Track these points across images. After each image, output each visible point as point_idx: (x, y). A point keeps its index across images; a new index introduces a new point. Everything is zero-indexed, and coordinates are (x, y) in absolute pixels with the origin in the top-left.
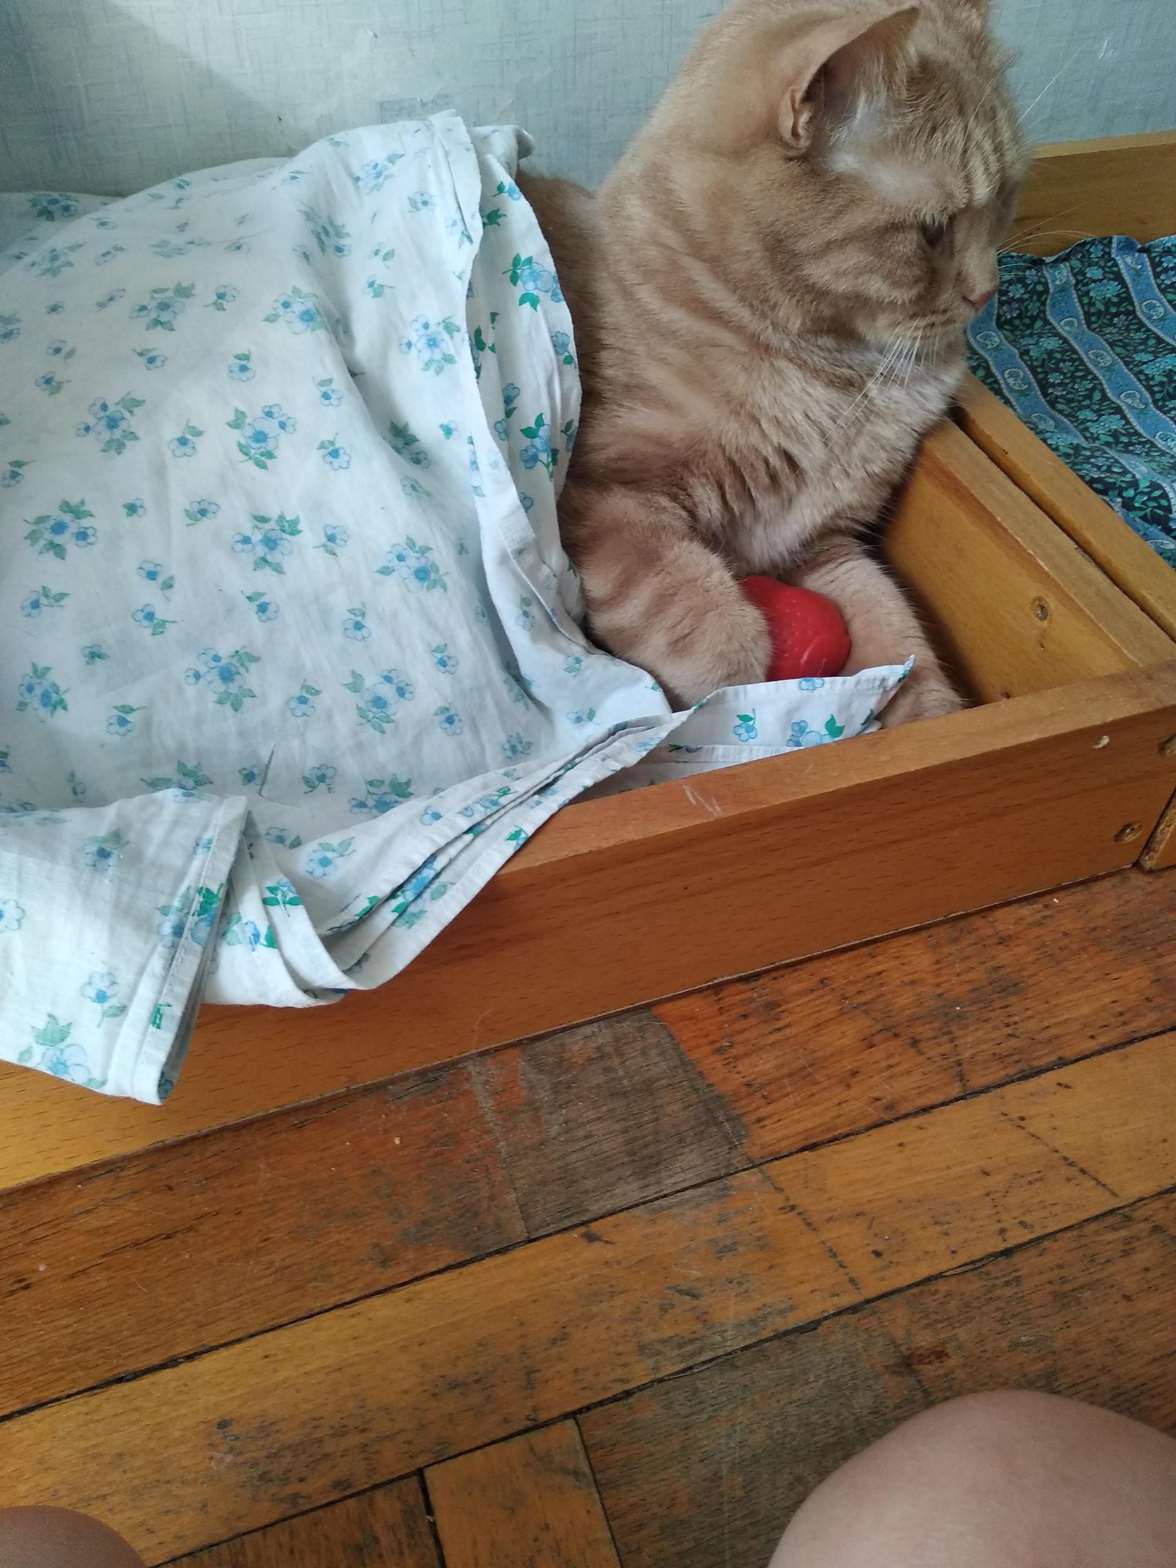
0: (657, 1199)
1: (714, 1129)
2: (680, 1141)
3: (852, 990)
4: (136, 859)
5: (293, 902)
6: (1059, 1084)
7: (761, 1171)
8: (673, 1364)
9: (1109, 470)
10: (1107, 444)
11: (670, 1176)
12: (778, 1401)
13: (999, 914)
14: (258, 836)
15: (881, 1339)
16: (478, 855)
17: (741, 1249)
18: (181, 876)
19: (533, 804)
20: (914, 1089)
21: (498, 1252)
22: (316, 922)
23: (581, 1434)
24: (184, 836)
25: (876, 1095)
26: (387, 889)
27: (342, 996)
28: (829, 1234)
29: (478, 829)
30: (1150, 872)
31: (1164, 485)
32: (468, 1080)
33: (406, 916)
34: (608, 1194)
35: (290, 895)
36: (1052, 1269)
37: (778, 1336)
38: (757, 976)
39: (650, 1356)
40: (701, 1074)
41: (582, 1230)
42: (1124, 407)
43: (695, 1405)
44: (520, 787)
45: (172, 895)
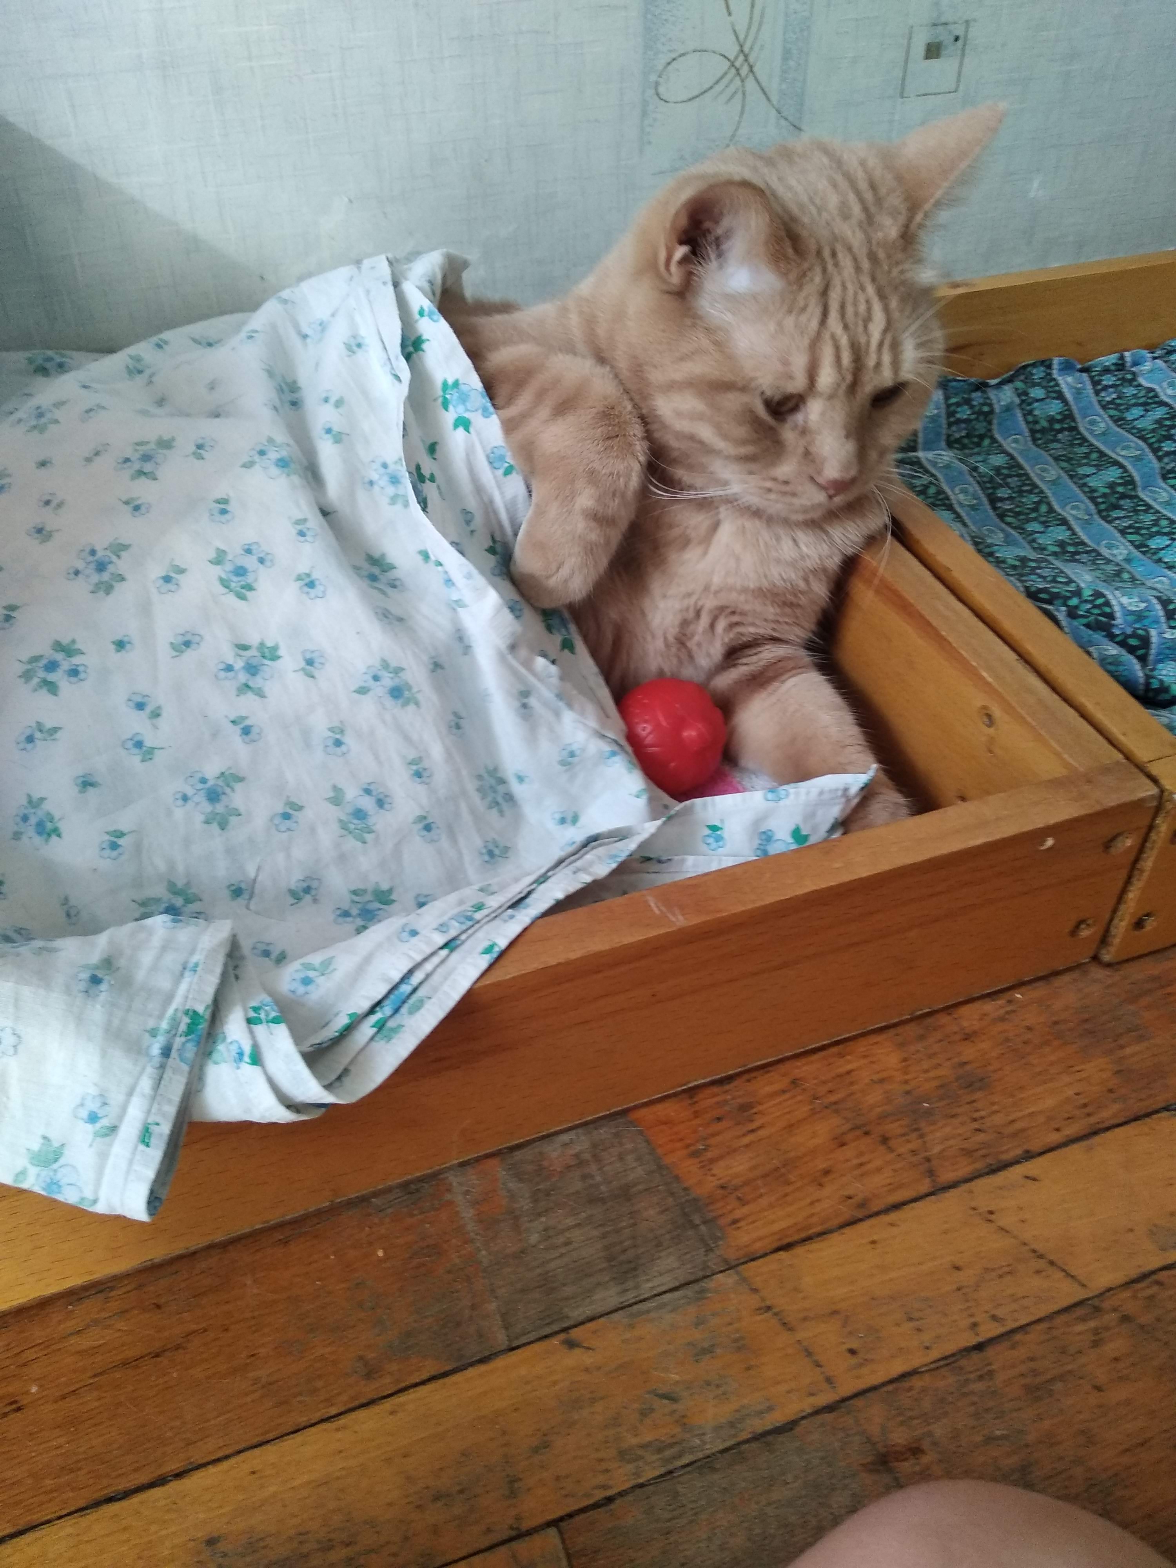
0: (636, 1303)
1: (690, 1233)
2: (657, 1246)
3: (823, 1090)
4: (125, 984)
5: (275, 1021)
6: (1027, 1177)
7: (738, 1273)
8: (654, 1468)
9: (1054, 581)
10: (1055, 554)
11: (648, 1280)
12: (757, 1503)
13: (965, 1010)
14: (242, 958)
15: (857, 1438)
16: (454, 969)
17: (719, 1351)
18: (169, 998)
19: (507, 918)
20: (884, 1186)
21: (483, 1361)
22: (297, 1038)
23: (563, 1541)
24: (171, 960)
25: (846, 1193)
26: (366, 1005)
27: (323, 1110)
28: (804, 1334)
29: (453, 944)
30: (1109, 965)
31: (1106, 592)
32: (449, 1190)
33: (384, 1032)
34: (588, 1300)
35: (273, 1014)
36: (1023, 1362)
37: (757, 1438)
38: (730, 1079)
39: (629, 1462)
40: (677, 1178)
41: (562, 1336)
42: (1070, 518)
43: (675, 1510)
44: (494, 902)
45: (161, 1017)
